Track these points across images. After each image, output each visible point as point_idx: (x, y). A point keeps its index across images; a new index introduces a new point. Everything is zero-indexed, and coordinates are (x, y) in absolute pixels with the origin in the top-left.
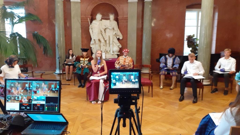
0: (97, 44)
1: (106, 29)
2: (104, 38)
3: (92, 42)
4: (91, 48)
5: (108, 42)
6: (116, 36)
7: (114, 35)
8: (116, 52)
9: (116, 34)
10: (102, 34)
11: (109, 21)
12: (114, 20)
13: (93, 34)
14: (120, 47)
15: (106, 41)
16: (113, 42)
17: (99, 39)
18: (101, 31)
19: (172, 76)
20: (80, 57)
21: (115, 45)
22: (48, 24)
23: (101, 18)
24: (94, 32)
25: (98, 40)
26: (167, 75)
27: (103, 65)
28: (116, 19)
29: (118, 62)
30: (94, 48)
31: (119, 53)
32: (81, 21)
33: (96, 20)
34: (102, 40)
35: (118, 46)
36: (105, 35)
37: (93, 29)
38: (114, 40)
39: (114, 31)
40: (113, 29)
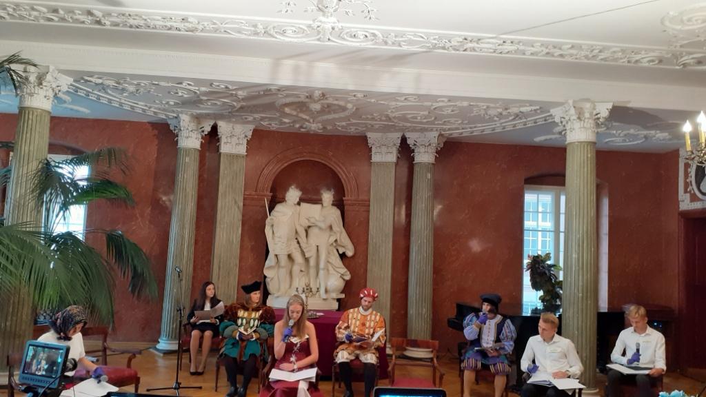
0: (282, 267)
1: (311, 228)
2: (305, 250)
3: (270, 261)
4: (265, 277)
5: (312, 262)
6: (335, 247)
7: (332, 244)
8: (333, 291)
9: (336, 241)
10: (300, 240)
11: (318, 206)
12: (333, 205)
13: (273, 238)
14: (348, 277)
15: (307, 260)
16: (328, 262)
17: (290, 253)
18: (297, 232)
19: (494, 376)
20: (239, 308)
21: (334, 272)
22: (150, 209)
23: (298, 200)
24: (276, 235)
25: (286, 257)
26: (480, 370)
27: (307, 337)
28: (339, 204)
29: (346, 325)
30: (272, 279)
31: (343, 296)
32: (244, 205)
33: (284, 204)
34: (298, 258)
35: (341, 276)
36: (307, 244)
37: (274, 226)
38: (331, 257)
39: (332, 233)
40: (330, 227)
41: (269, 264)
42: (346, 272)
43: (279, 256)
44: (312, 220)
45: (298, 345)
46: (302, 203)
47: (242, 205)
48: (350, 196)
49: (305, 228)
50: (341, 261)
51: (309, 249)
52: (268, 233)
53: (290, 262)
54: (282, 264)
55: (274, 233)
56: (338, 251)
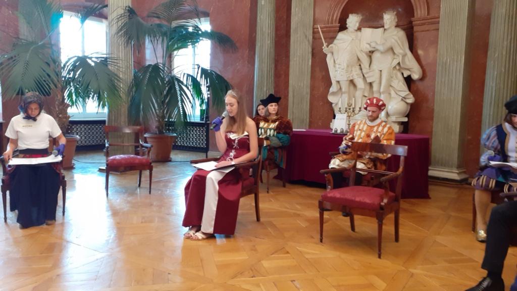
1: (373, 53)
4: (331, 104)
5: (375, 87)
6: (399, 70)
9: (399, 64)
10: (362, 66)
11: (381, 30)
12: (397, 26)
13: (334, 66)
14: (411, 100)
15: (371, 85)
16: (391, 86)
17: (351, 78)
18: (359, 59)
24: (337, 62)
27: (246, 133)
33: (345, 31)
34: (360, 83)
35: (404, 99)
36: (370, 69)
37: (334, 53)
38: (394, 81)
39: (396, 57)
40: (391, 49)
41: (331, 90)
42: (408, 94)
43: (340, 82)
44: (373, 45)
45: (236, 142)
46: (363, 29)
47: (311, 37)
48: (419, 16)
49: (366, 54)
50: (406, 85)
51: (370, 74)
52: (329, 60)
53: (352, 88)
54: (343, 90)
55: (334, 60)
56: (403, 74)
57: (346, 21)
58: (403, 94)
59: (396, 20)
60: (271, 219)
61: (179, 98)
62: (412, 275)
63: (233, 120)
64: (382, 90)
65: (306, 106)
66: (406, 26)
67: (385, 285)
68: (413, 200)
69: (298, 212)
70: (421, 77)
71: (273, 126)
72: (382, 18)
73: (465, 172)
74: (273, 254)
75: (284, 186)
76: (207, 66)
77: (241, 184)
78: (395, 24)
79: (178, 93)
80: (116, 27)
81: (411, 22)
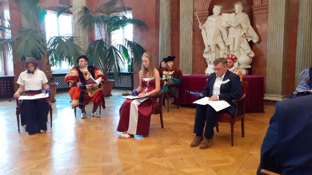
2: (225, 41)
3: (206, 50)
5: (231, 48)
6: (245, 37)
7: (242, 36)
10: (223, 36)
12: (243, 12)
15: (228, 47)
17: (217, 44)
18: (221, 32)
20: (164, 70)
25: (215, 46)
27: (154, 78)
31: (250, 67)
33: (212, 16)
34: (222, 46)
35: (248, 55)
36: (228, 38)
37: (206, 29)
38: (242, 44)
39: (243, 30)
40: (240, 26)
41: (205, 51)
42: (250, 52)
43: (211, 46)
44: (229, 23)
45: (148, 82)
46: (223, 14)
47: (192, 20)
48: (256, 5)
49: (225, 29)
50: (249, 46)
51: (228, 40)
52: (203, 33)
53: (217, 49)
54: (212, 50)
55: (206, 33)
56: (247, 40)
57: (212, 10)
58: (248, 52)
59: (243, 8)
60: (170, 126)
61: (115, 59)
62: (251, 155)
63: (146, 70)
64: (235, 50)
65: (190, 61)
66: (248, 11)
67: (235, 160)
68: (254, 114)
69: (186, 122)
70: (258, 41)
71: (171, 74)
72: (234, 7)
73: (286, 97)
74: (171, 145)
75: (178, 108)
76: (131, 39)
77: (151, 106)
78: (242, 10)
79: (115, 56)
80: (78, 19)
81: (252, 9)
